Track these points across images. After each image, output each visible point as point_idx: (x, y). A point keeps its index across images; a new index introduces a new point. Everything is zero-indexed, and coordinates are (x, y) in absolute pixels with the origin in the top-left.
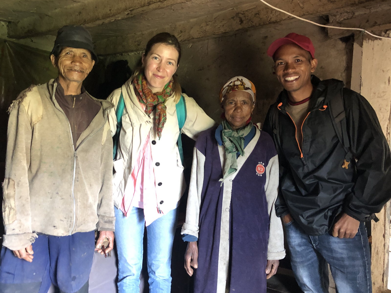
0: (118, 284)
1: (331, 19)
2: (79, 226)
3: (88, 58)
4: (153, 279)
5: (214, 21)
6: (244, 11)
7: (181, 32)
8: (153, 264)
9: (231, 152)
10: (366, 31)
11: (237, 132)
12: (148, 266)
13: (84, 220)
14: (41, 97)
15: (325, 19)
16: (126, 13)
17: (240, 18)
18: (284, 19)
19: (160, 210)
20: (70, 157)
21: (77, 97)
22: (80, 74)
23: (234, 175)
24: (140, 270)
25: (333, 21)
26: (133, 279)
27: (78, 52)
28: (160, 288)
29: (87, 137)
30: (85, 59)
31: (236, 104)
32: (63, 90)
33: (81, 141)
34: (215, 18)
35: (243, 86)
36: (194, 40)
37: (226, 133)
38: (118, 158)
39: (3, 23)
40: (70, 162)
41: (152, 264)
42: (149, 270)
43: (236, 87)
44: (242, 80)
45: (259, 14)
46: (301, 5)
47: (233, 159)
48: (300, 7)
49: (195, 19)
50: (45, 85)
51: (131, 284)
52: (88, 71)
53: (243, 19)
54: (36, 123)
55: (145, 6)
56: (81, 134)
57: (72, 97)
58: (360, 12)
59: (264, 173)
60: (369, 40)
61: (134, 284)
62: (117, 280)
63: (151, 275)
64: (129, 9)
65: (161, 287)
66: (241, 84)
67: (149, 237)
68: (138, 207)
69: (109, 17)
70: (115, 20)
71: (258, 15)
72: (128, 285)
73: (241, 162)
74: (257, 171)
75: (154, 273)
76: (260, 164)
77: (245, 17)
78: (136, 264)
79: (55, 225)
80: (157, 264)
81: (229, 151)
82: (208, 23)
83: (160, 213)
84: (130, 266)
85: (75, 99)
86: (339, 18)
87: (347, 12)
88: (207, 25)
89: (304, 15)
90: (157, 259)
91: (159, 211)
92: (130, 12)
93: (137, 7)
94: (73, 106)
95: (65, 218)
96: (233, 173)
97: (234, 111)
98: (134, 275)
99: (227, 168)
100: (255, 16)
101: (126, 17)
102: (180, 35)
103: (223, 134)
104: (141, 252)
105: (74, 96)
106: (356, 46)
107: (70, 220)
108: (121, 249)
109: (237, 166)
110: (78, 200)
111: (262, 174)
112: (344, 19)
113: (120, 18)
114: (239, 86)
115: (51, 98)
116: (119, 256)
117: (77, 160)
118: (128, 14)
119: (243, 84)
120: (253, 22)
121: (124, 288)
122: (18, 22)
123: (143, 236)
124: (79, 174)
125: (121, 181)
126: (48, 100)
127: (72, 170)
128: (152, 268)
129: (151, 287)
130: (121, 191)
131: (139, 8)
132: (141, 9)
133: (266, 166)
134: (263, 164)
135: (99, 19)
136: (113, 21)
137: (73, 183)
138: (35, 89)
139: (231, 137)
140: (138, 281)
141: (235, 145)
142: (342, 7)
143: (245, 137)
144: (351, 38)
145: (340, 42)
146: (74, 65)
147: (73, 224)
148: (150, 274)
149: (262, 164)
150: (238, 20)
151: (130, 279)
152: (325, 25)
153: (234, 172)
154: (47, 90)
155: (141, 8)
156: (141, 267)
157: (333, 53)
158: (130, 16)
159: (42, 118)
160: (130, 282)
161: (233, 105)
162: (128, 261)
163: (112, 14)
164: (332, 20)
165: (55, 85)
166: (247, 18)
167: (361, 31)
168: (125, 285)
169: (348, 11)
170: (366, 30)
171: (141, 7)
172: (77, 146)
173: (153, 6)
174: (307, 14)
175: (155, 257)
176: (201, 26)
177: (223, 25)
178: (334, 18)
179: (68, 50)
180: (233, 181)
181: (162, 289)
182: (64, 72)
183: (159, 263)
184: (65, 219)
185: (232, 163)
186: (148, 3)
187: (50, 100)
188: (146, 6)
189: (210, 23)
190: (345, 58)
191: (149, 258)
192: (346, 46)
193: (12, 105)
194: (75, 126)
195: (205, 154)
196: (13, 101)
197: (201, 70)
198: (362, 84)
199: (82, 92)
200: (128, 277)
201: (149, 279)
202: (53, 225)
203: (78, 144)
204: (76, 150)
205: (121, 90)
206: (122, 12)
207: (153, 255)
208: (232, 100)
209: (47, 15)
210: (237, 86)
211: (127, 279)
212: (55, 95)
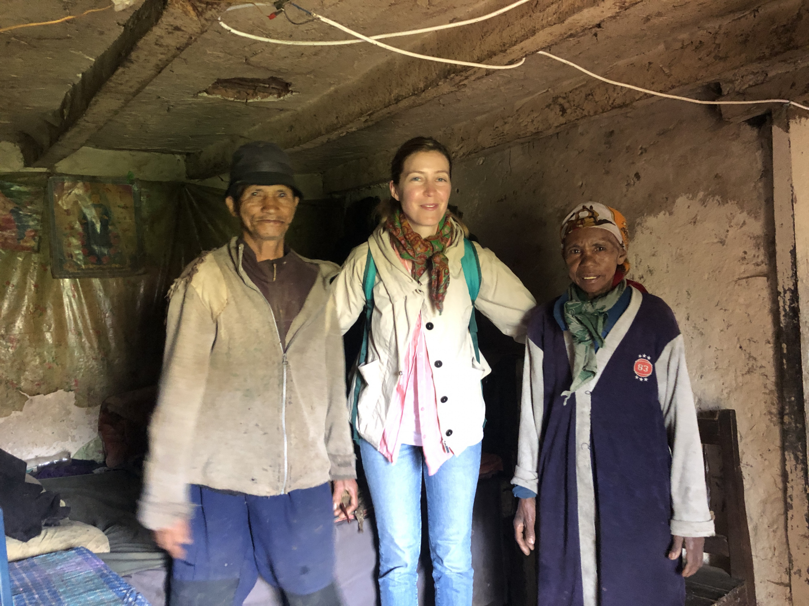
0: (380, 580)
1: (726, 89)
2: (295, 481)
3: (287, 199)
4: (440, 572)
5: (516, 115)
6: (566, 93)
7: (463, 139)
8: (439, 545)
9: (582, 341)
10: (792, 103)
11: (592, 303)
12: (430, 548)
13: (305, 468)
14: (221, 270)
15: (715, 91)
16: (363, 119)
17: (561, 105)
18: (637, 98)
19: (447, 447)
20: (276, 364)
21: (278, 261)
22: (278, 225)
23: (592, 383)
24: (418, 557)
25: (728, 92)
26: (405, 574)
27: (271, 190)
28: (452, 589)
29: (301, 327)
30: (282, 201)
31: (583, 252)
32: (255, 254)
33: (292, 336)
34: (517, 111)
35: (592, 219)
36: (486, 150)
37: (571, 308)
38: (370, 359)
39: (178, 157)
40: (276, 372)
41: (437, 545)
42: (433, 556)
43: (579, 222)
44: (591, 207)
45: (592, 95)
46: (667, 71)
47: (588, 353)
48: (666, 74)
49: (484, 116)
50: (224, 249)
51: (402, 581)
52: (289, 220)
53: (566, 105)
54: (220, 313)
55: (390, 105)
56: (291, 322)
57: (270, 263)
58: (777, 70)
59: (650, 374)
60: (800, 117)
61: (408, 582)
62: (377, 574)
63: (436, 564)
64: (367, 112)
65: (454, 586)
66: (591, 215)
67: (430, 498)
68: (414, 444)
69: (335, 130)
70: (347, 133)
71: (591, 97)
72: (396, 584)
73: (603, 358)
74: (636, 372)
75: (441, 561)
76: (642, 358)
77: (568, 102)
78: (410, 547)
79: (254, 477)
80: (445, 545)
81: (579, 340)
82: (506, 121)
83: (448, 452)
84: (401, 550)
85: (275, 266)
86: (738, 86)
87: (753, 73)
88: (506, 123)
89: (673, 87)
90: (445, 537)
91: (446, 449)
92: (368, 117)
93: (379, 109)
94: (274, 279)
95: (271, 466)
96: (589, 378)
97: (580, 265)
98: (406, 565)
99: (578, 370)
100: (586, 99)
101: (363, 126)
102: (460, 146)
103: (565, 311)
104: (419, 524)
105: (272, 260)
106: (776, 131)
107: (277, 470)
108: (383, 519)
109: (596, 367)
110: (293, 435)
111: (647, 378)
112: (749, 85)
113: (354, 129)
114: (586, 220)
115: (237, 270)
116: (379, 532)
117: (288, 367)
118: (366, 121)
119: (593, 215)
120: (583, 110)
121: (391, 588)
122: (200, 153)
123: (420, 496)
124: (291, 391)
125: (378, 401)
126: (232, 273)
127: (281, 385)
128: (438, 551)
129: (437, 586)
130: (379, 418)
131: (381, 109)
132: (385, 111)
133: (653, 361)
134: (649, 358)
135: (320, 134)
136: (344, 134)
137: (284, 407)
138: (209, 257)
139: (580, 313)
140: (415, 576)
141: (587, 328)
142: (742, 66)
143: (610, 311)
144: (768, 117)
145: (748, 127)
146: (267, 213)
147: (283, 476)
148: (435, 562)
149: (646, 358)
150: (558, 108)
151: (400, 573)
152: (714, 100)
153: (592, 376)
154: (229, 258)
155: (385, 109)
156: (418, 552)
157: (736, 147)
158: (370, 123)
159: (228, 304)
160: (400, 578)
161: (578, 255)
162: (397, 541)
163: (341, 124)
164: (728, 89)
165: (241, 247)
166: (572, 105)
167: (782, 104)
168: (391, 583)
169: (755, 71)
170: (793, 101)
171: (385, 107)
172: (286, 345)
173: (403, 104)
174: (678, 84)
175: (442, 533)
176: (495, 126)
177: (533, 121)
178: (731, 85)
179: (253, 188)
180: (591, 393)
181: (457, 591)
182: (253, 225)
183: (449, 543)
184: (269, 468)
185: (587, 362)
186: (395, 100)
187: (236, 273)
188: (393, 104)
189: (510, 120)
190: (759, 154)
191: (431, 534)
192: (759, 132)
193: (173, 287)
194: (281, 311)
195: (541, 346)
196: (176, 280)
197: (502, 200)
198: (795, 197)
199: (285, 253)
200: (397, 569)
201: (434, 572)
202: (251, 478)
203: (287, 340)
204: (285, 351)
205: (367, 246)
206: (355, 118)
207: (437, 529)
208: (574, 246)
209: (241, 137)
210: (583, 219)
211: (394, 573)
212: (242, 263)
